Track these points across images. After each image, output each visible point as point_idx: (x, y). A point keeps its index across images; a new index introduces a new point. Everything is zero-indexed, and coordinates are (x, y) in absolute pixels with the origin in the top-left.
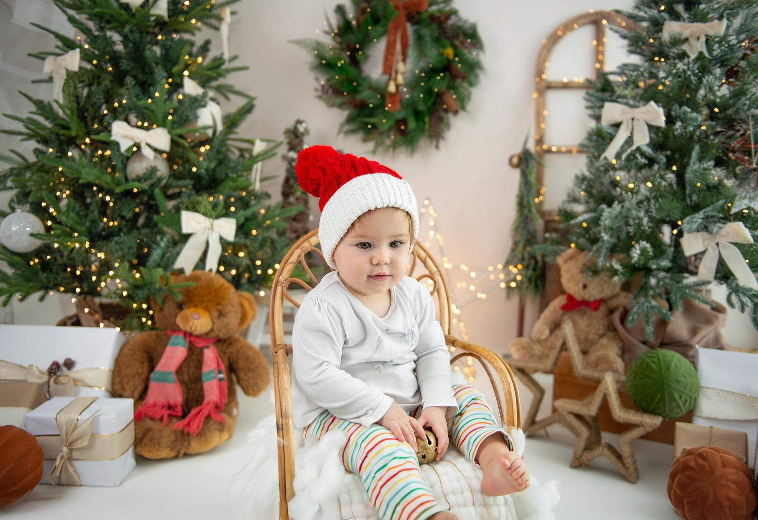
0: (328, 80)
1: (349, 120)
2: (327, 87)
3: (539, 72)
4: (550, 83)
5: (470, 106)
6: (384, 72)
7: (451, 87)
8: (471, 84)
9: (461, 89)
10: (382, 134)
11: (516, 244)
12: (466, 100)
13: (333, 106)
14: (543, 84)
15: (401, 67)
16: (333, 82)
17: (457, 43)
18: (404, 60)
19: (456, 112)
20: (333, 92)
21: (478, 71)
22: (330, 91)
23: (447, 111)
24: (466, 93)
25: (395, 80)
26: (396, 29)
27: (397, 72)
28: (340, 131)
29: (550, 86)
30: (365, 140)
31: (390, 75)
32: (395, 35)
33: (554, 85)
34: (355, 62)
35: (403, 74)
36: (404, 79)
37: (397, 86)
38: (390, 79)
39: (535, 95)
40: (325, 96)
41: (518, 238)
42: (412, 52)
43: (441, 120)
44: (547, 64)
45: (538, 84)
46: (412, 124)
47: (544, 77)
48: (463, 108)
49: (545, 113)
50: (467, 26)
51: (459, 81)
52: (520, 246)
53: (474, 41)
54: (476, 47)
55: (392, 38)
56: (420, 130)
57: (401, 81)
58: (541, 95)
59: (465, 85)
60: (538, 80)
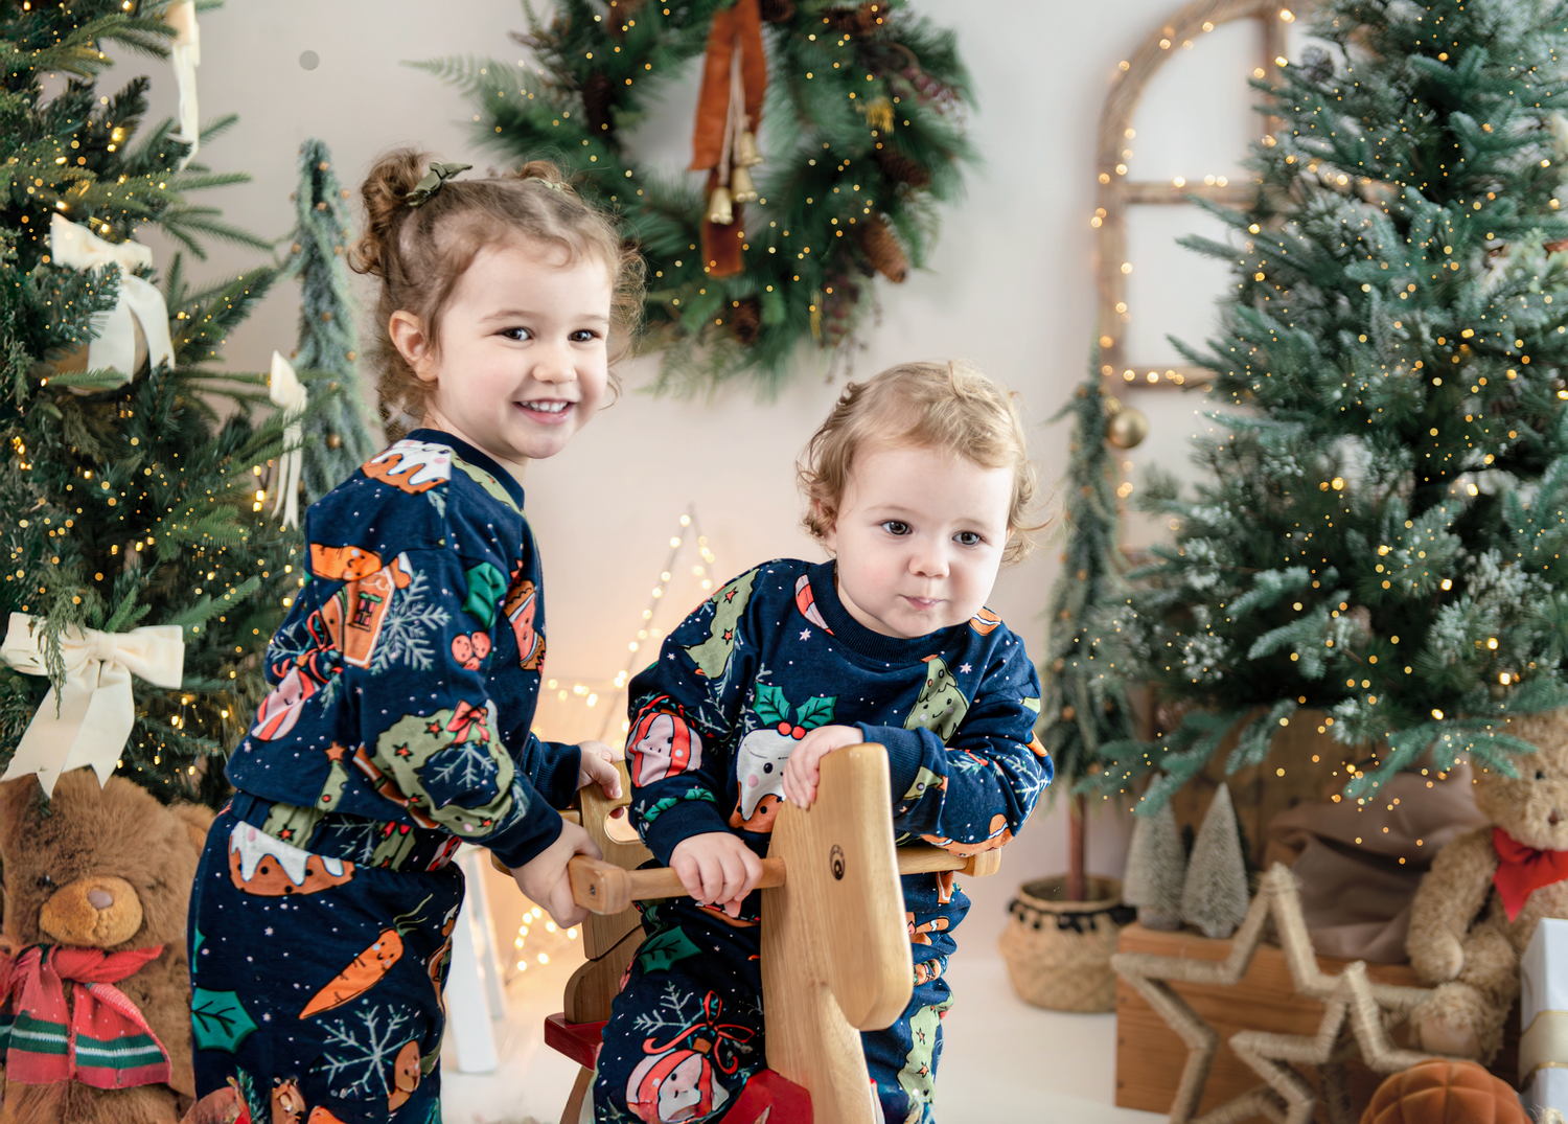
3: (1108, 158)
4: (1141, 186)
5: (934, 258)
6: (697, 165)
7: (889, 203)
8: (940, 195)
9: (910, 208)
10: (684, 335)
12: (926, 239)
14: (1122, 192)
15: (746, 149)
17: (901, 84)
18: (752, 129)
19: (899, 277)
21: (962, 165)
23: (869, 272)
24: (924, 218)
25: (730, 186)
26: (730, 41)
27: (732, 166)
29: (1138, 197)
31: (715, 171)
32: (729, 57)
33: (1147, 193)
35: (751, 168)
36: (756, 184)
37: (737, 208)
38: (713, 184)
39: (1096, 220)
42: (774, 107)
43: (853, 294)
44: (1130, 134)
45: (1104, 189)
46: (775, 311)
47: (1121, 169)
48: (917, 263)
49: (1126, 268)
50: (930, 35)
51: (905, 188)
53: (949, 79)
54: (957, 98)
55: (719, 65)
56: (798, 322)
57: (745, 189)
58: (1112, 219)
59: (922, 196)
60: (1105, 177)
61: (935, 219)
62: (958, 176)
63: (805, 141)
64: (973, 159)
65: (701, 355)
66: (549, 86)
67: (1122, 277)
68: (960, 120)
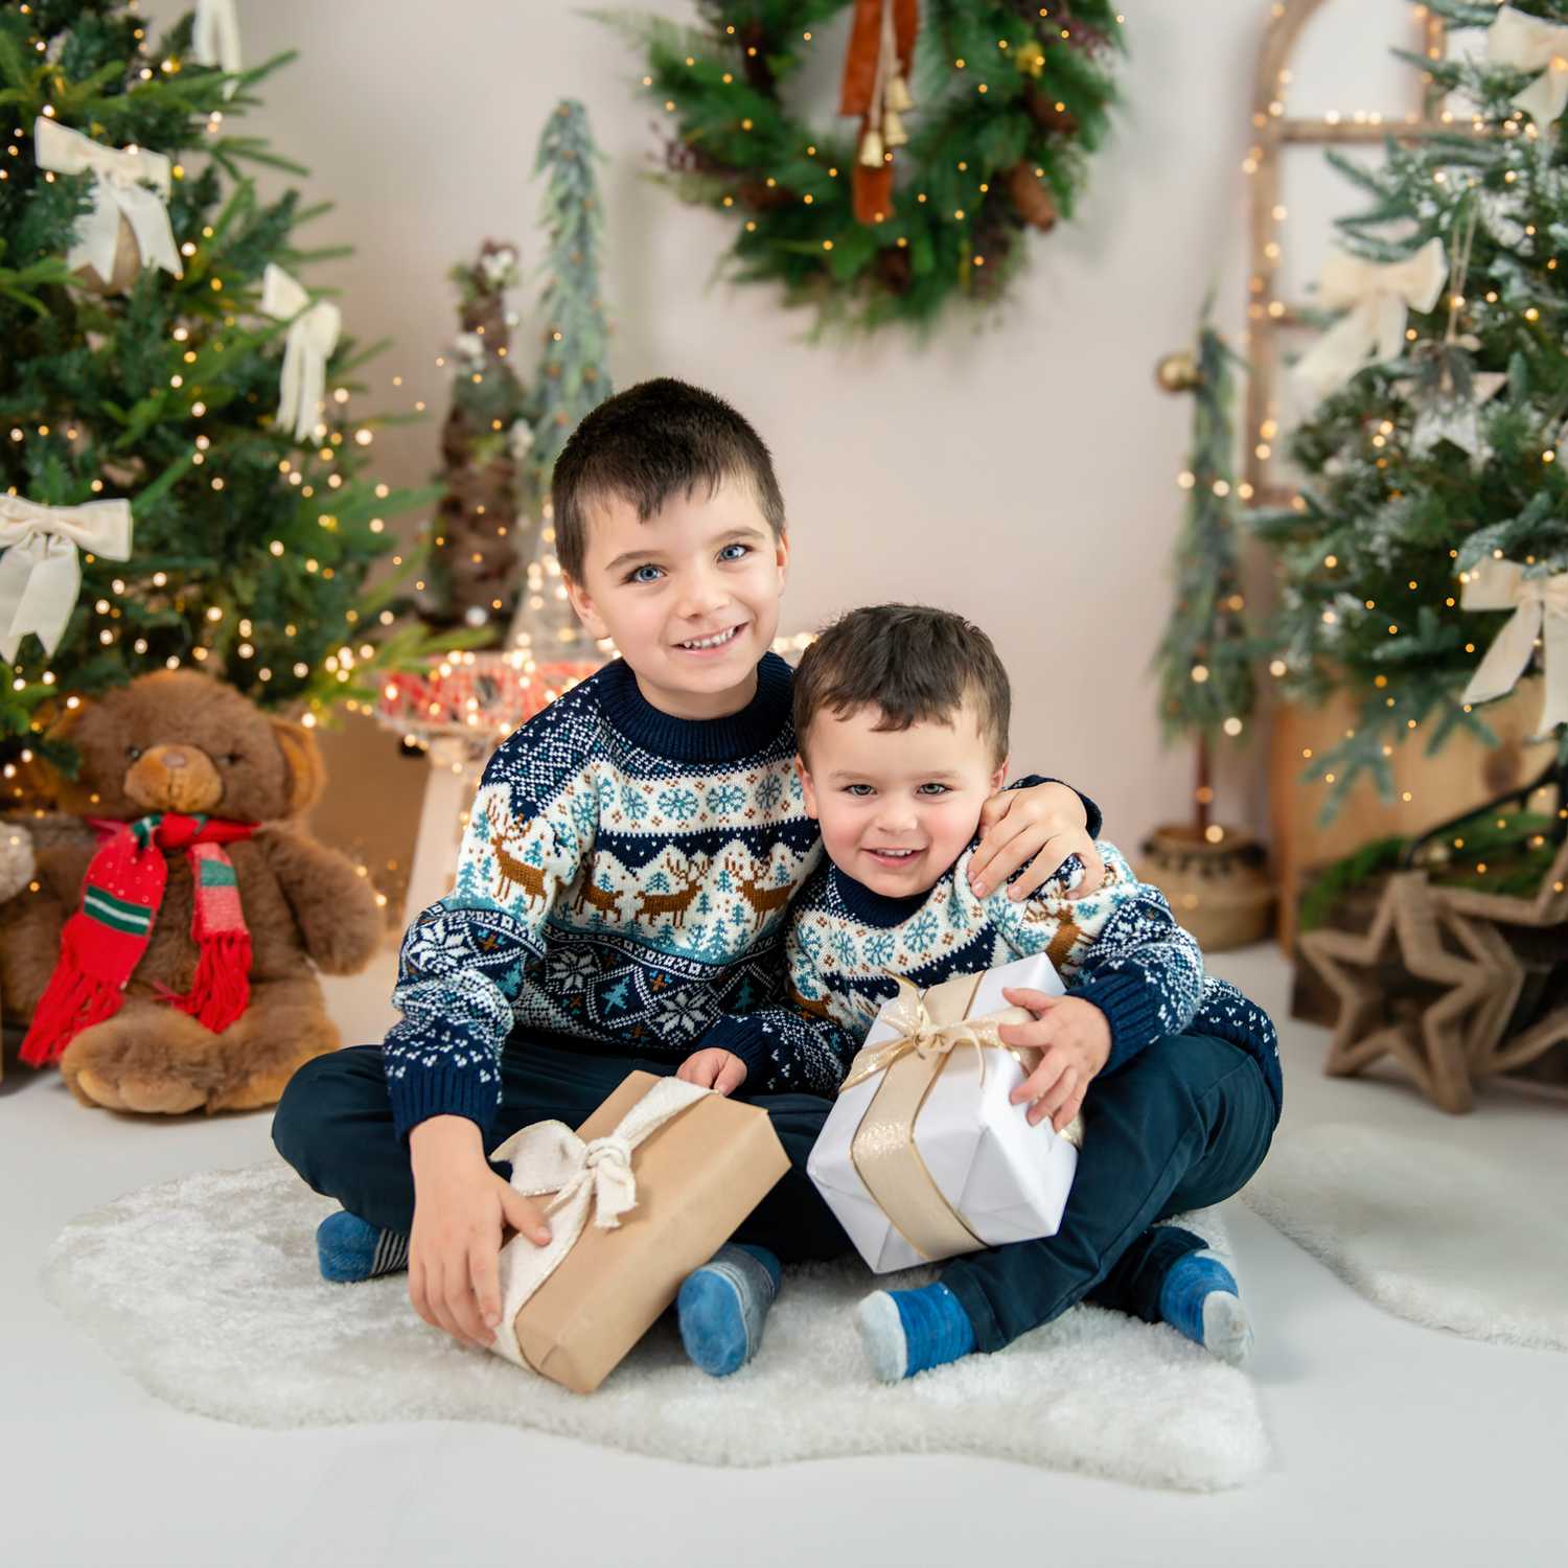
0: (684, 130)
1: (746, 246)
2: (681, 149)
3: (1263, 93)
4: (1295, 125)
5: (1082, 207)
6: (846, 111)
7: (1035, 153)
8: (1089, 145)
9: (1063, 160)
10: (836, 286)
11: (1188, 595)
12: (1076, 190)
13: (696, 202)
14: (1276, 130)
15: (897, 92)
16: (698, 133)
17: (1054, 30)
18: (905, 73)
19: (1047, 226)
20: (699, 165)
21: (1111, 112)
22: (690, 161)
23: (1020, 223)
24: (1074, 170)
25: (881, 132)
27: (883, 110)
28: (715, 277)
29: (1293, 136)
30: (790, 303)
31: (866, 118)
32: (880, 2)
33: (1303, 131)
34: (761, 79)
35: (902, 113)
36: (907, 129)
38: (865, 129)
39: (1250, 166)
40: (675, 177)
41: (1194, 576)
42: (925, 56)
43: (1004, 247)
44: (1286, 76)
45: (1258, 129)
46: (924, 261)
47: (1276, 109)
48: (1066, 212)
49: (1280, 213)
51: (1055, 137)
52: (1204, 602)
53: (1100, 25)
54: (1107, 43)
55: (869, 10)
56: (947, 274)
57: (896, 133)
58: (1268, 158)
59: (1073, 147)
60: (1260, 120)
61: (1084, 171)
62: (1106, 125)
63: (956, 89)
64: (1121, 104)
65: (854, 307)
66: (708, 38)
67: (1274, 223)
68: (1110, 65)
